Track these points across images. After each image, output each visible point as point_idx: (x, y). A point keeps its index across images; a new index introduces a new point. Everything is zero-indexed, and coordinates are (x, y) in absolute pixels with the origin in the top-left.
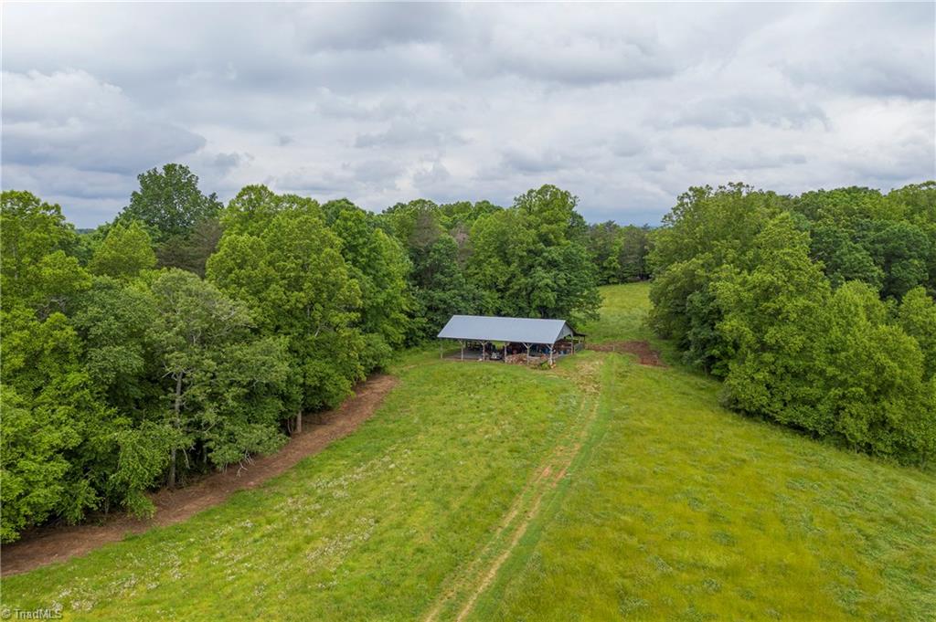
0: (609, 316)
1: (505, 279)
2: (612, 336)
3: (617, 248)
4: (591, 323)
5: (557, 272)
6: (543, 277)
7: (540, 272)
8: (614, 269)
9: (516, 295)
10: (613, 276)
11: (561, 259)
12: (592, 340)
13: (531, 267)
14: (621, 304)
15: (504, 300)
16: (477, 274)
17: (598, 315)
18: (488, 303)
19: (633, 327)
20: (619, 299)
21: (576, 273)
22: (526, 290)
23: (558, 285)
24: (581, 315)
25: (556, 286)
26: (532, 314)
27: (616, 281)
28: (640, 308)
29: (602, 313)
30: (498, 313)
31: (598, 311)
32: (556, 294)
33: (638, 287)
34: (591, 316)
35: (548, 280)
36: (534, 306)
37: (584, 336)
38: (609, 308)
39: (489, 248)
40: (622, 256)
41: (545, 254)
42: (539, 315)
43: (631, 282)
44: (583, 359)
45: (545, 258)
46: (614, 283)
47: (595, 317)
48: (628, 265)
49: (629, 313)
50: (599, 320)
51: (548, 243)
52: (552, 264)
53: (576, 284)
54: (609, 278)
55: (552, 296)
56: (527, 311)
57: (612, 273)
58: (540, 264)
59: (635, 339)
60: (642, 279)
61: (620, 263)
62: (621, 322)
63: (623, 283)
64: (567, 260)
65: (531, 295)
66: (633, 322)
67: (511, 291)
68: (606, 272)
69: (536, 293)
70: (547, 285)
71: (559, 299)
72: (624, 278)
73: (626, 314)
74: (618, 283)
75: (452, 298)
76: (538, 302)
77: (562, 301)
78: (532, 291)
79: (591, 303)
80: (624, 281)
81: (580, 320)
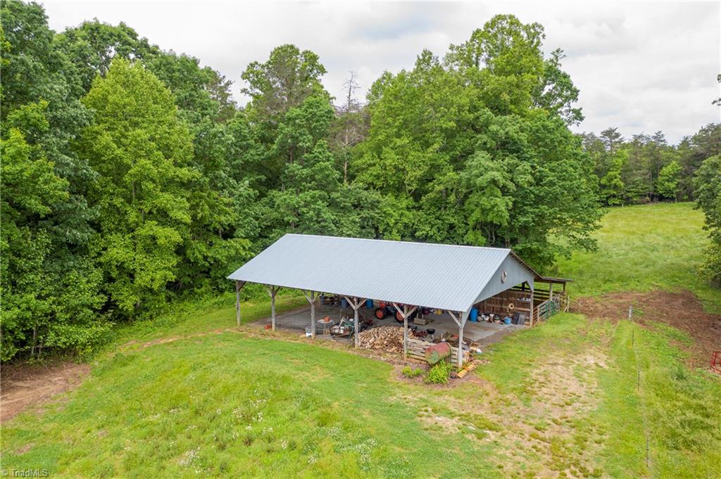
0: (610, 245)
1: (419, 173)
2: (622, 279)
3: (620, 160)
4: (581, 255)
5: (516, 161)
6: (486, 167)
7: (482, 158)
8: (616, 187)
9: (440, 203)
10: (614, 196)
11: (524, 137)
12: (580, 289)
13: (468, 153)
14: (627, 229)
15: (420, 213)
16: (374, 165)
17: (594, 242)
18: (387, 215)
19: (654, 263)
20: (624, 222)
21: (554, 164)
22: (457, 193)
23: (517, 185)
24: (563, 241)
25: (512, 186)
26: (470, 236)
27: (617, 202)
28: (658, 235)
29: (600, 241)
30: (410, 234)
31: (593, 235)
32: (509, 200)
33: (648, 209)
34: (581, 243)
35: (495, 173)
36: (471, 223)
37: (563, 283)
38: (610, 234)
39: (394, 121)
40: (626, 172)
41: (493, 128)
42: (483, 240)
43: (637, 203)
44: (555, 343)
45: (494, 136)
46: (615, 205)
47: (590, 246)
48: (634, 183)
49: (642, 241)
50: (595, 250)
51: (500, 109)
52: (506, 146)
53: (552, 184)
54: (607, 198)
55: (503, 204)
56: (460, 231)
57: (613, 192)
58: (484, 147)
59: (665, 286)
60: (652, 200)
61: (624, 180)
62: (631, 255)
63: (626, 204)
64: (536, 141)
65: (466, 203)
66: (652, 256)
67: (431, 195)
68: (605, 191)
69: (474, 198)
70: (494, 182)
71: (516, 210)
72: (628, 198)
73: (638, 243)
74: (620, 205)
75: (307, 204)
76: (476, 215)
77: (525, 213)
78: (466, 196)
79: (581, 220)
80: (628, 202)
81: (560, 249)
